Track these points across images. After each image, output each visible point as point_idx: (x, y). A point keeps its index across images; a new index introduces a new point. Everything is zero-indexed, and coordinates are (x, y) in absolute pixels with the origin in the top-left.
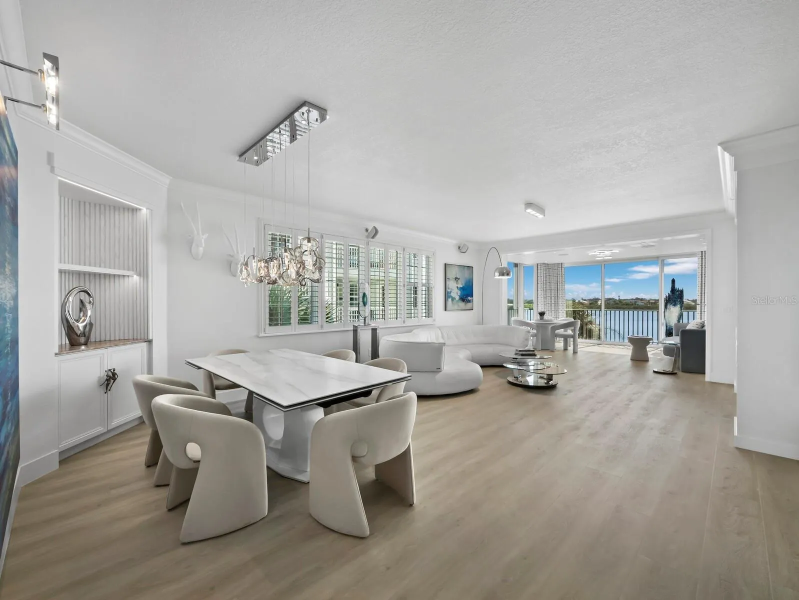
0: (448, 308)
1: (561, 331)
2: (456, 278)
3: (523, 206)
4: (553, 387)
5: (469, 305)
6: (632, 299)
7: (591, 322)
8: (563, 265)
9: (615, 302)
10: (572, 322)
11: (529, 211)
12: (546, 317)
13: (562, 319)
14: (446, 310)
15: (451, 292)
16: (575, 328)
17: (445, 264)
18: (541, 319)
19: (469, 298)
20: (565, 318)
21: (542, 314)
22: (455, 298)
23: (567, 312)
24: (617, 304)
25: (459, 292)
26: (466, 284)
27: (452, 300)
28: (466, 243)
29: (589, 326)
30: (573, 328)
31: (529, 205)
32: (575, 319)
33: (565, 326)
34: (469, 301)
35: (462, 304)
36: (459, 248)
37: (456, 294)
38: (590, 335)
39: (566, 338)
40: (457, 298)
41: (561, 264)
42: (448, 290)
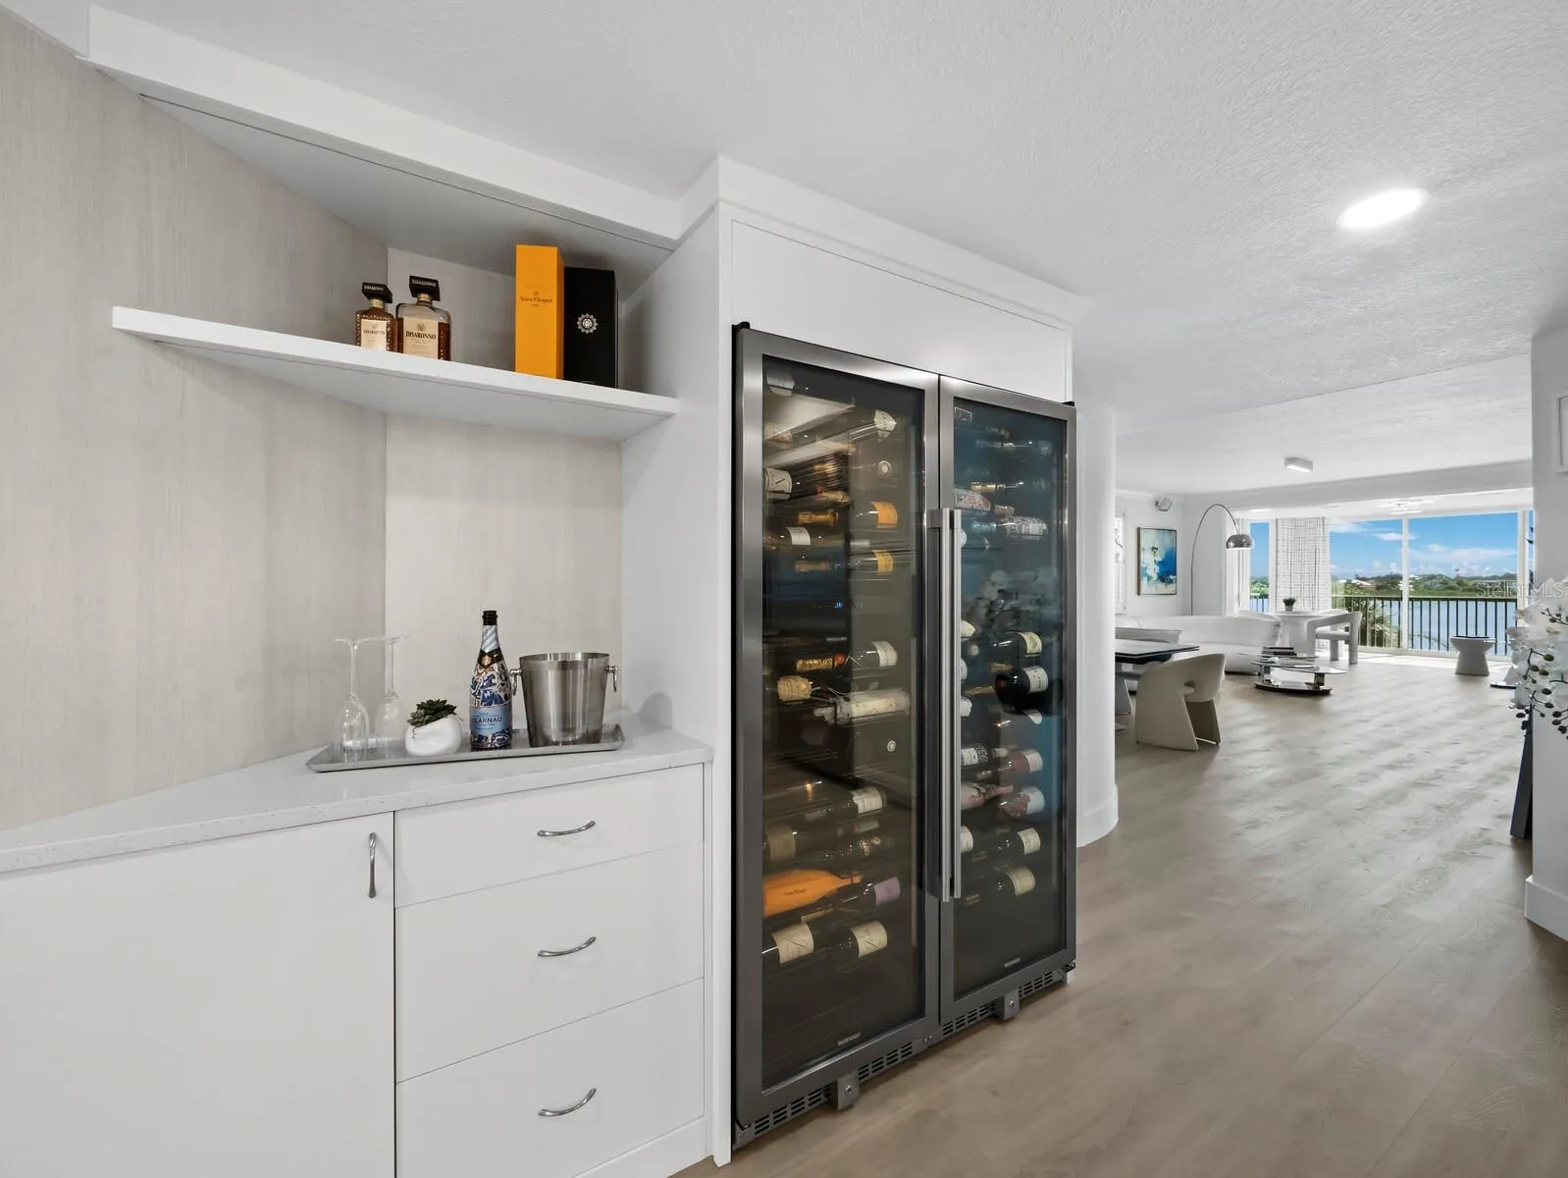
0: (1143, 591)
1: (1327, 629)
2: (1153, 548)
3: (1283, 462)
4: (1326, 693)
5: (1171, 588)
6: (1494, 578)
7: (1381, 621)
8: (1326, 521)
9: (1445, 583)
10: (1347, 615)
11: (1292, 467)
12: (1296, 607)
13: (1326, 610)
14: (1139, 593)
15: (1146, 568)
16: (1352, 625)
17: (1139, 530)
18: (1287, 610)
19: (1171, 577)
20: (1330, 609)
21: (1289, 603)
22: (1151, 578)
23: (1334, 599)
24: (1452, 588)
25: (1157, 568)
26: (1166, 556)
27: (1149, 580)
28: (1168, 497)
29: (1378, 627)
30: (1348, 625)
31: (1291, 460)
32: (1350, 610)
33: (1334, 621)
34: (1171, 582)
35: (1162, 588)
36: (1157, 503)
37: (1153, 570)
38: (1379, 640)
39: (1334, 641)
40: (1155, 577)
41: (1323, 518)
42: (1143, 566)
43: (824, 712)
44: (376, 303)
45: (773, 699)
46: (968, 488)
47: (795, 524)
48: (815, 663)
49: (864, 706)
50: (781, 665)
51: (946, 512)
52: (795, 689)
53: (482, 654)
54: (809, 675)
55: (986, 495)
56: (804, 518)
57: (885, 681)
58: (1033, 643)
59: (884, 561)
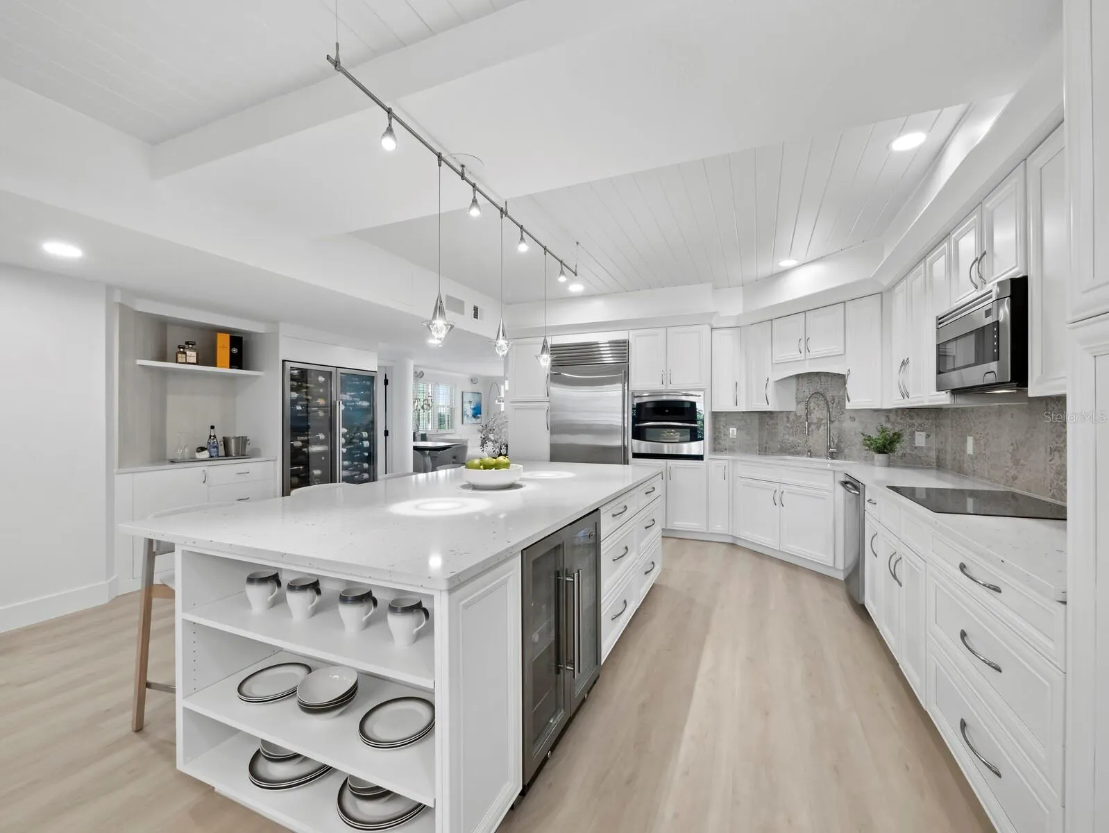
0: (464, 422)
2: (470, 402)
5: (479, 421)
14: (462, 424)
15: (466, 412)
17: (463, 392)
19: (479, 416)
22: (469, 416)
25: (472, 411)
26: (476, 405)
27: (467, 417)
28: (477, 377)
34: (479, 418)
35: (474, 420)
36: (472, 380)
37: (470, 412)
40: (471, 415)
42: (464, 410)
43: (305, 450)
44: (182, 350)
45: (292, 445)
46: (346, 394)
47: (297, 405)
48: (302, 438)
49: (314, 449)
50: (294, 438)
51: (338, 402)
52: (298, 444)
53: (210, 436)
54: (300, 441)
55: (351, 396)
56: (300, 403)
57: (321, 443)
58: (365, 434)
59: (321, 414)
